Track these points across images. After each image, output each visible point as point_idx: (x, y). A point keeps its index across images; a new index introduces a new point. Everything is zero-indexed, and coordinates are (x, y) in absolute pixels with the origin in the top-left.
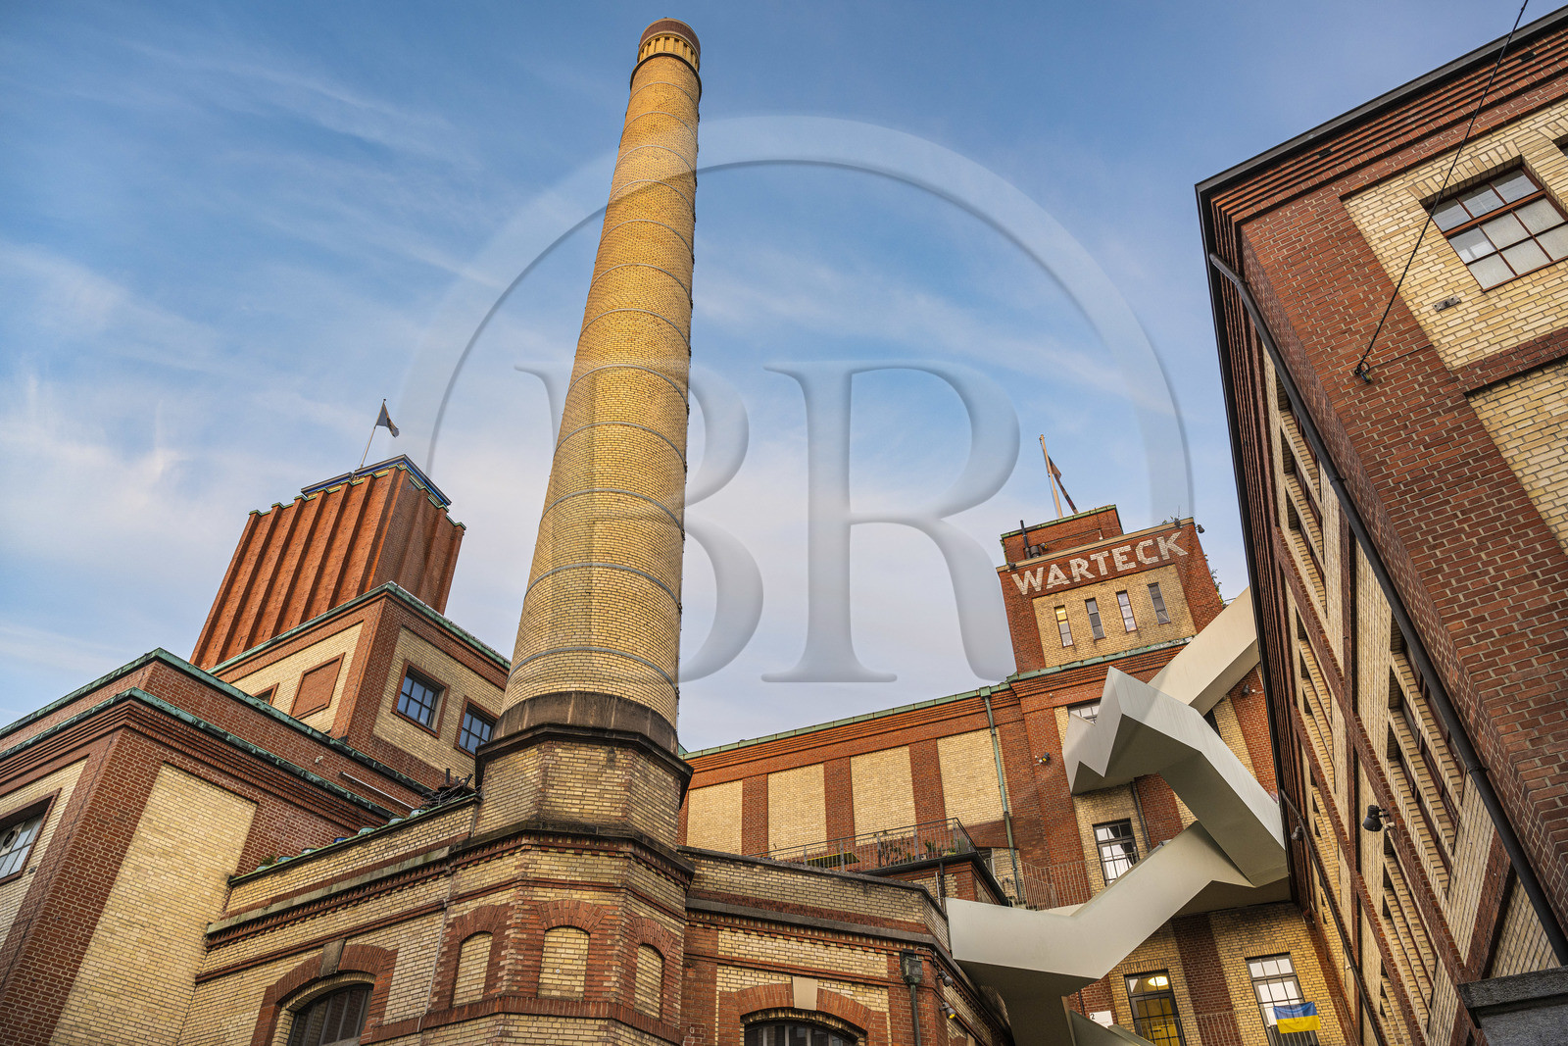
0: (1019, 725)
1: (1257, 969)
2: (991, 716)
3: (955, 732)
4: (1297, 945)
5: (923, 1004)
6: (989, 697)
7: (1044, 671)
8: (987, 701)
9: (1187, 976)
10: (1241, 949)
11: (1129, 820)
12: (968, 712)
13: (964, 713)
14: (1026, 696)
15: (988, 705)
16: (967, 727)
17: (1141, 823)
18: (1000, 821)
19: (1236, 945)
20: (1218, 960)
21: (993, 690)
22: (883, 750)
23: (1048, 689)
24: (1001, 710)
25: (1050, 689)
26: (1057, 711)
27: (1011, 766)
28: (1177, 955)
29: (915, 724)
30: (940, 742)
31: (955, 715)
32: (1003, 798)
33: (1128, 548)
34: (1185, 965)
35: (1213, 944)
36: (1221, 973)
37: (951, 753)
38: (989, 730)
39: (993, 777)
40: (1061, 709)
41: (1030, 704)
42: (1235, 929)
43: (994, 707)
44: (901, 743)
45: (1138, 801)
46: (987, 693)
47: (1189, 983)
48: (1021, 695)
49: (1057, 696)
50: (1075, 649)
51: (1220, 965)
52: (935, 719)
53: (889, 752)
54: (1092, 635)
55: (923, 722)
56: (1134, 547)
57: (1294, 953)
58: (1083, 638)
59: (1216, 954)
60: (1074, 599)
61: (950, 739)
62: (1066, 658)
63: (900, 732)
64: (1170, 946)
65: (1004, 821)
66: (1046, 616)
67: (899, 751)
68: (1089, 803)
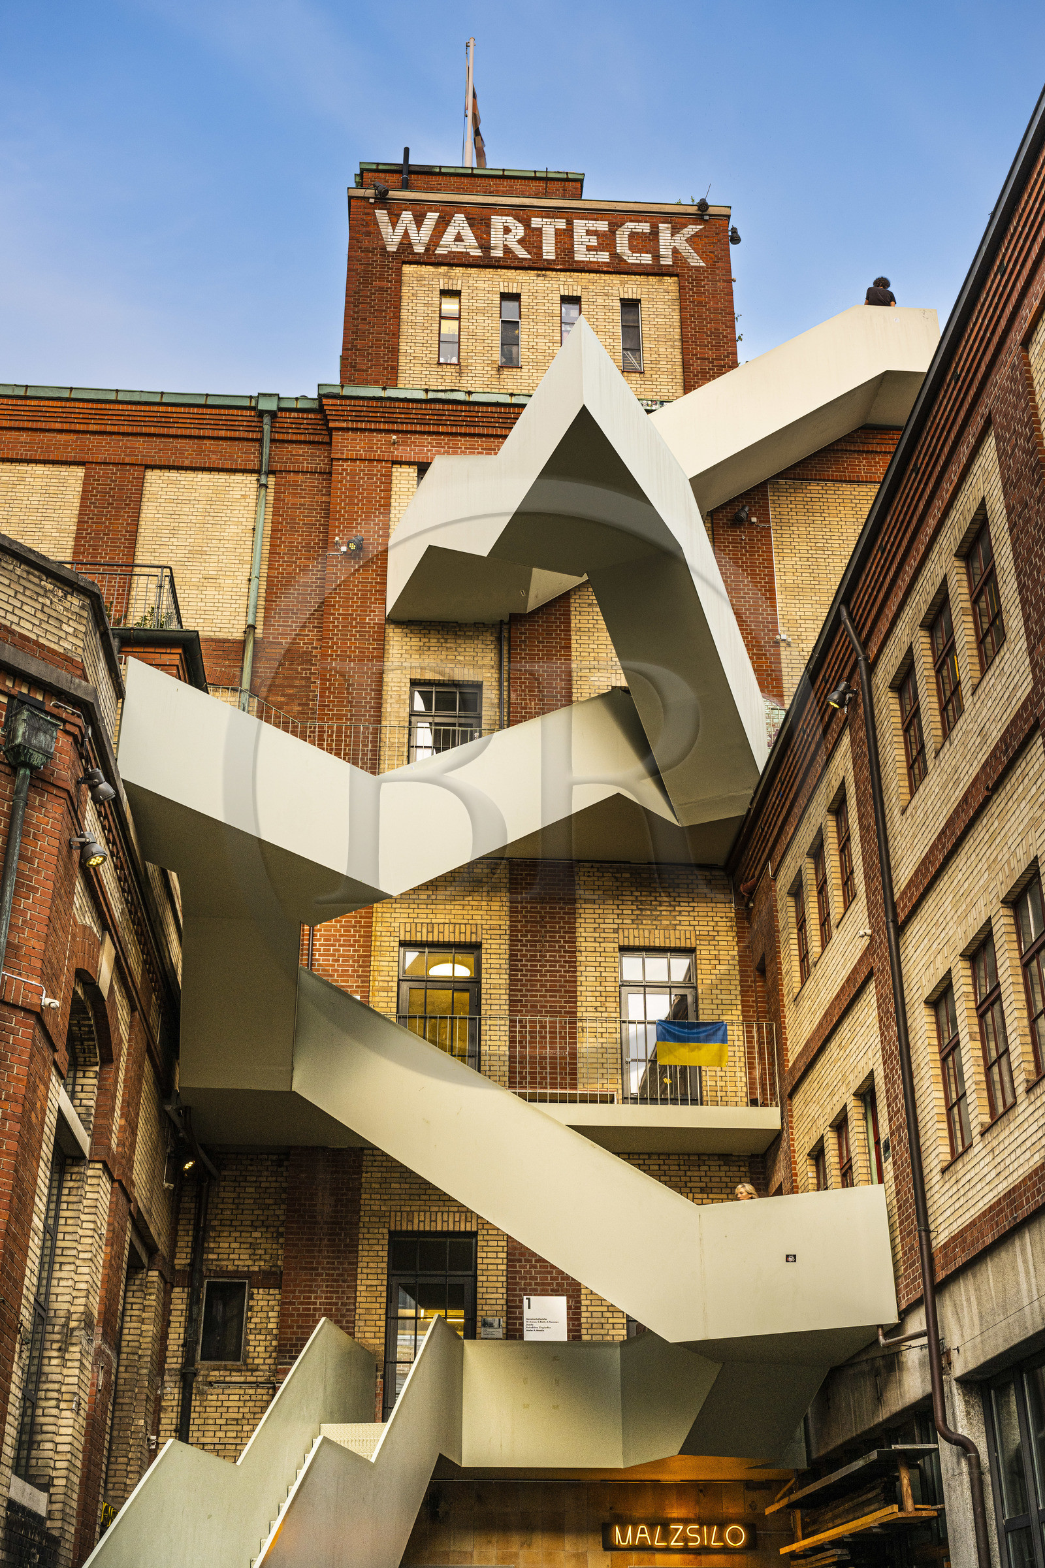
0: (318, 480)
1: (632, 967)
2: (266, 451)
3: (187, 463)
4: (711, 938)
5: (37, 817)
6: (273, 415)
7: (391, 393)
8: (267, 420)
9: (513, 959)
10: (616, 931)
11: (478, 686)
12: (222, 434)
13: (215, 433)
14: (347, 429)
15: (267, 428)
16: (214, 460)
17: (501, 694)
18: (235, 641)
19: (610, 923)
20: (573, 941)
21: (284, 405)
22: (29, 461)
23: (391, 427)
24: (290, 447)
25: (395, 427)
26: (397, 471)
27: (282, 550)
28: (505, 924)
29: (110, 429)
30: (152, 476)
31: (196, 433)
32: (252, 602)
33: (603, 226)
34: (513, 940)
35: (573, 914)
36: (573, 962)
37: (171, 501)
38: (254, 477)
39: (242, 562)
40: (405, 469)
41: (349, 445)
42: (615, 898)
43: (277, 436)
44: (71, 456)
45: (505, 656)
46: (271, 405)
47: (513, 970)
48: (337, 425)
49: (405, 443)
50: (460, 373)
51: (574, 951)
52: (152, 430)
53: (40, 469)
54: (497, 357)
55: (126, 429)
56: (614, 227)
57: (703, 951)
58: (479, 358)
59: (572, 931)
60: (480, 285)
61: (174, 475)
62: (441, 382)
63: (73, 437)
64: (496, 905)
65: (243, 643)
66: (421, 300)
67: (63, 471)
68: (415, 641)
